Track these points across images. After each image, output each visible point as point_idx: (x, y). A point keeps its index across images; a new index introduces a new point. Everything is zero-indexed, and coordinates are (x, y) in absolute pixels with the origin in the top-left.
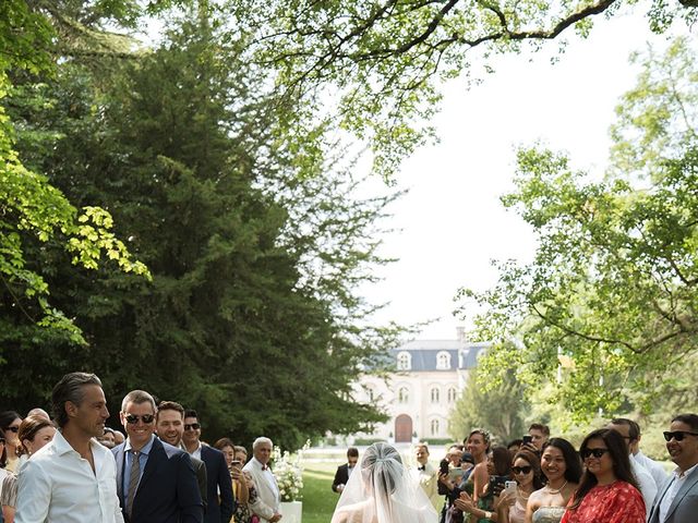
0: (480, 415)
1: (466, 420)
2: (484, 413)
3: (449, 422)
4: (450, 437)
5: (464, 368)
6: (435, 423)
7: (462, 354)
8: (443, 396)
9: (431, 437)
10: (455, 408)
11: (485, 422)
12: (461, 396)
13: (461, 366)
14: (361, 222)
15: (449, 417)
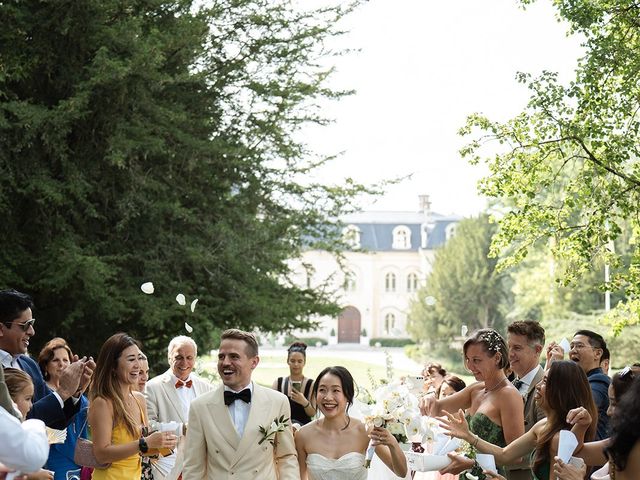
0: (449, 309)
1: (431, 315)
2: (454, 306)
3: (409, 317)
4: (410, 337)
5: (429, 248)
6: (390, 318)
7: (426, 230)
8: (401, 283)
9: (385, 335)
10: (417, 300)
11: (455, 319)
12: (424, 284)
13: (424, 245)
14: (306, 41)
15: (409, 311)
